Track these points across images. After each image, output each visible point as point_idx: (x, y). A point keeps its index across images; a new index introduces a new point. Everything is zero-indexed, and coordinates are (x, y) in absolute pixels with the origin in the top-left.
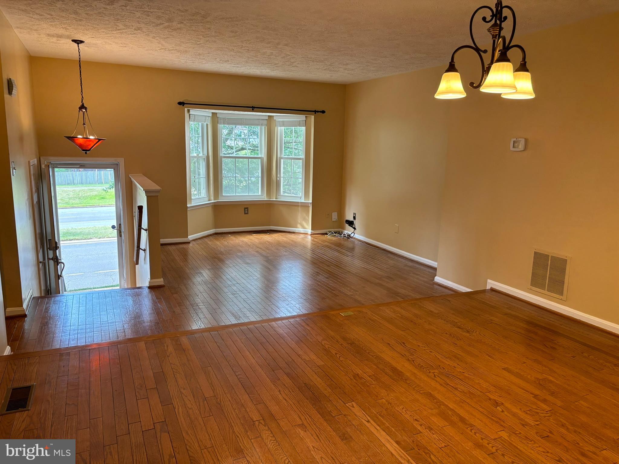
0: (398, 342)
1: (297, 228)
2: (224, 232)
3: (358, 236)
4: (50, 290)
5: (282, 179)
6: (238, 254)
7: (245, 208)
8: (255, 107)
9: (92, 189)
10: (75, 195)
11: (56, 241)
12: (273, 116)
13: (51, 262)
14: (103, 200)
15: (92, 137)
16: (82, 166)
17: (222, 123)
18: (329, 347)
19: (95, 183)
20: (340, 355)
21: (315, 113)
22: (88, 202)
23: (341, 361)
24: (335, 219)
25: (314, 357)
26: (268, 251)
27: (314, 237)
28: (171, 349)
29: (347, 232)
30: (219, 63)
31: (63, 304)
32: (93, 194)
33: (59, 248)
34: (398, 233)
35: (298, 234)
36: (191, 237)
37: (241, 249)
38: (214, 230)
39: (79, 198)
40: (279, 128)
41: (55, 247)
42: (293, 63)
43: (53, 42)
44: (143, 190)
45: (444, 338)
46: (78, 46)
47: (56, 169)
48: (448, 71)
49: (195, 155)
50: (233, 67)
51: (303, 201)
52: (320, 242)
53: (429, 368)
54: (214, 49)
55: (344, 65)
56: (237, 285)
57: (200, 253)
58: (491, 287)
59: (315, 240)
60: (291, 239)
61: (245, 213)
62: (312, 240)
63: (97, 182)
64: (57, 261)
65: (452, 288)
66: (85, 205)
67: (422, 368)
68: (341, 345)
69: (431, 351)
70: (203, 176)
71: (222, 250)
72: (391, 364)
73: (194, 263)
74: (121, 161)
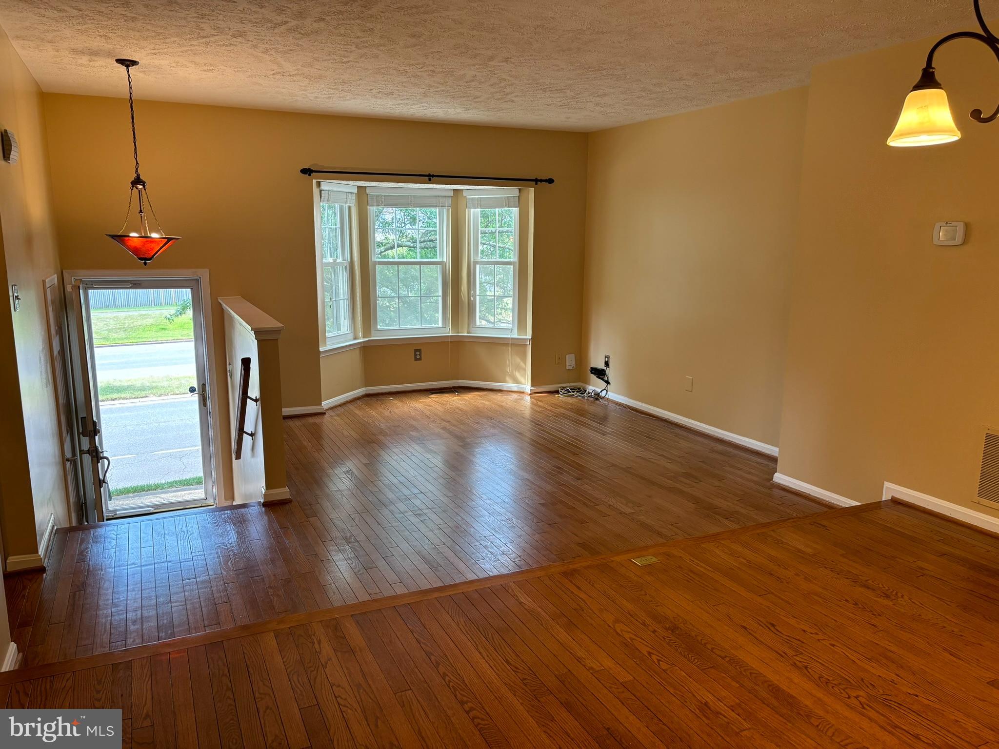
0: (760, 623)
1: (505, 382)
2: (380, 391)
3: (615, 395)
4: (86, 504)
5: (478, 298)
6: (411, 433)
7: (416, 351)
8: (433, 176)
9: (145, 315)
10: (118, 325)
11: (94, 419)
12: (462, 190)
13: (87, 458)
14: (163, 331)
15: (155, 235)
16: (135, 284)
17: (375, 204)
18: (631, 639)
19: (150, 305)
20: (658, 656)
21: (536, 184)
22: (139, 336)
23: (664, 670)
24: (572, 366)
25: (608, 663)
26: (462, 427)
27: (535, 397)
28: (327, 649)
29: (594, 388)
30: (376, 97)
31: (110, 542)
32: (147, 323)
33: (99, 432)
34: (691, 392)
35: (507, 393)
36: (326, 404)
37: (414, 423)
38: (364, 389)
39: (124, 330)
40: (472, 210)
41: (92, 429)
42: (507, 94)
43: (81, 65)
44: (250, 328)
45: (846, 612)
46: (128, 71)
47: (90, 292)
48: (917, 87)
49: (331, 260)
50: (399, 104)
51: (516, 336)
52: (549, 408)
53: (844, 686)
54: (371, 71)
55: (598, 96)
56: (421, 496)
57: (346, 433)
58: (892, 496)
59: (539, 403)
60: (498, 403)
61: (416, 359)
62: (532, 403)
63: (153, 303)
64: (96, 455)
65: (810, 495)
66: (134, 341)
67: (830, 686)
68: (654, 632)
69: (833, 643)
70: (344, 297)
71: (383, 426)
72: (764, 676)
73: (337, 453)
74: (204, 274)
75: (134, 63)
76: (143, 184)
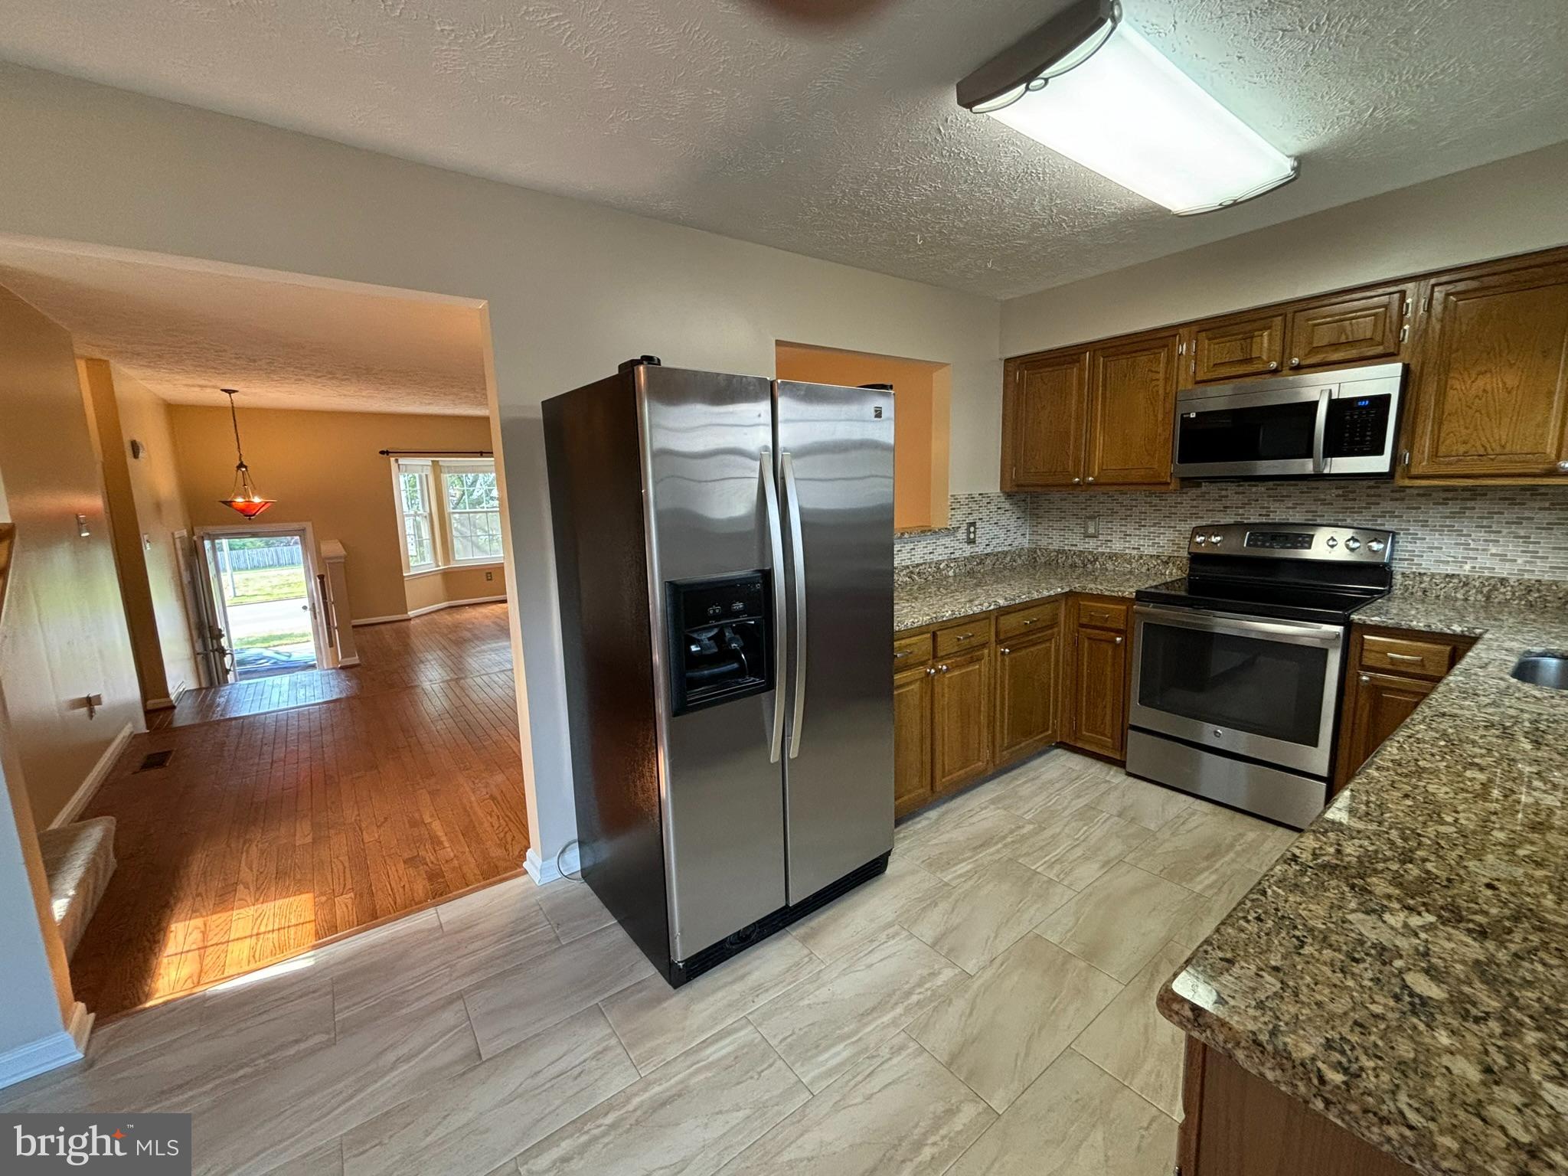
2: (460, 604)
7: (487, 574)
11: (219, 627)
13: (216, 654)
15: (256, 500)
17: (448, 472)
33: (225, 636)
36: (412, 613)
38: (447, 602)
41: (218, 634)
46: (231, 396)
49: (412, 512)
61: (488, 580)
64: (222, 652)
74: (308, 526)
75: (234, 391)
76: (246, 467)
